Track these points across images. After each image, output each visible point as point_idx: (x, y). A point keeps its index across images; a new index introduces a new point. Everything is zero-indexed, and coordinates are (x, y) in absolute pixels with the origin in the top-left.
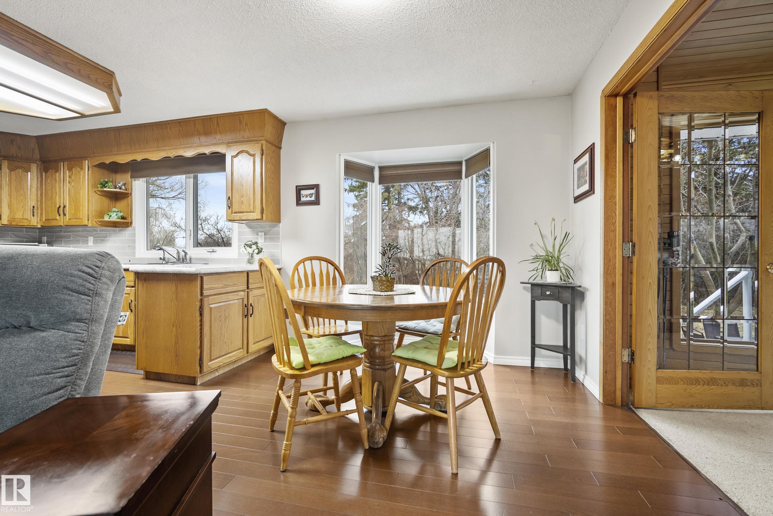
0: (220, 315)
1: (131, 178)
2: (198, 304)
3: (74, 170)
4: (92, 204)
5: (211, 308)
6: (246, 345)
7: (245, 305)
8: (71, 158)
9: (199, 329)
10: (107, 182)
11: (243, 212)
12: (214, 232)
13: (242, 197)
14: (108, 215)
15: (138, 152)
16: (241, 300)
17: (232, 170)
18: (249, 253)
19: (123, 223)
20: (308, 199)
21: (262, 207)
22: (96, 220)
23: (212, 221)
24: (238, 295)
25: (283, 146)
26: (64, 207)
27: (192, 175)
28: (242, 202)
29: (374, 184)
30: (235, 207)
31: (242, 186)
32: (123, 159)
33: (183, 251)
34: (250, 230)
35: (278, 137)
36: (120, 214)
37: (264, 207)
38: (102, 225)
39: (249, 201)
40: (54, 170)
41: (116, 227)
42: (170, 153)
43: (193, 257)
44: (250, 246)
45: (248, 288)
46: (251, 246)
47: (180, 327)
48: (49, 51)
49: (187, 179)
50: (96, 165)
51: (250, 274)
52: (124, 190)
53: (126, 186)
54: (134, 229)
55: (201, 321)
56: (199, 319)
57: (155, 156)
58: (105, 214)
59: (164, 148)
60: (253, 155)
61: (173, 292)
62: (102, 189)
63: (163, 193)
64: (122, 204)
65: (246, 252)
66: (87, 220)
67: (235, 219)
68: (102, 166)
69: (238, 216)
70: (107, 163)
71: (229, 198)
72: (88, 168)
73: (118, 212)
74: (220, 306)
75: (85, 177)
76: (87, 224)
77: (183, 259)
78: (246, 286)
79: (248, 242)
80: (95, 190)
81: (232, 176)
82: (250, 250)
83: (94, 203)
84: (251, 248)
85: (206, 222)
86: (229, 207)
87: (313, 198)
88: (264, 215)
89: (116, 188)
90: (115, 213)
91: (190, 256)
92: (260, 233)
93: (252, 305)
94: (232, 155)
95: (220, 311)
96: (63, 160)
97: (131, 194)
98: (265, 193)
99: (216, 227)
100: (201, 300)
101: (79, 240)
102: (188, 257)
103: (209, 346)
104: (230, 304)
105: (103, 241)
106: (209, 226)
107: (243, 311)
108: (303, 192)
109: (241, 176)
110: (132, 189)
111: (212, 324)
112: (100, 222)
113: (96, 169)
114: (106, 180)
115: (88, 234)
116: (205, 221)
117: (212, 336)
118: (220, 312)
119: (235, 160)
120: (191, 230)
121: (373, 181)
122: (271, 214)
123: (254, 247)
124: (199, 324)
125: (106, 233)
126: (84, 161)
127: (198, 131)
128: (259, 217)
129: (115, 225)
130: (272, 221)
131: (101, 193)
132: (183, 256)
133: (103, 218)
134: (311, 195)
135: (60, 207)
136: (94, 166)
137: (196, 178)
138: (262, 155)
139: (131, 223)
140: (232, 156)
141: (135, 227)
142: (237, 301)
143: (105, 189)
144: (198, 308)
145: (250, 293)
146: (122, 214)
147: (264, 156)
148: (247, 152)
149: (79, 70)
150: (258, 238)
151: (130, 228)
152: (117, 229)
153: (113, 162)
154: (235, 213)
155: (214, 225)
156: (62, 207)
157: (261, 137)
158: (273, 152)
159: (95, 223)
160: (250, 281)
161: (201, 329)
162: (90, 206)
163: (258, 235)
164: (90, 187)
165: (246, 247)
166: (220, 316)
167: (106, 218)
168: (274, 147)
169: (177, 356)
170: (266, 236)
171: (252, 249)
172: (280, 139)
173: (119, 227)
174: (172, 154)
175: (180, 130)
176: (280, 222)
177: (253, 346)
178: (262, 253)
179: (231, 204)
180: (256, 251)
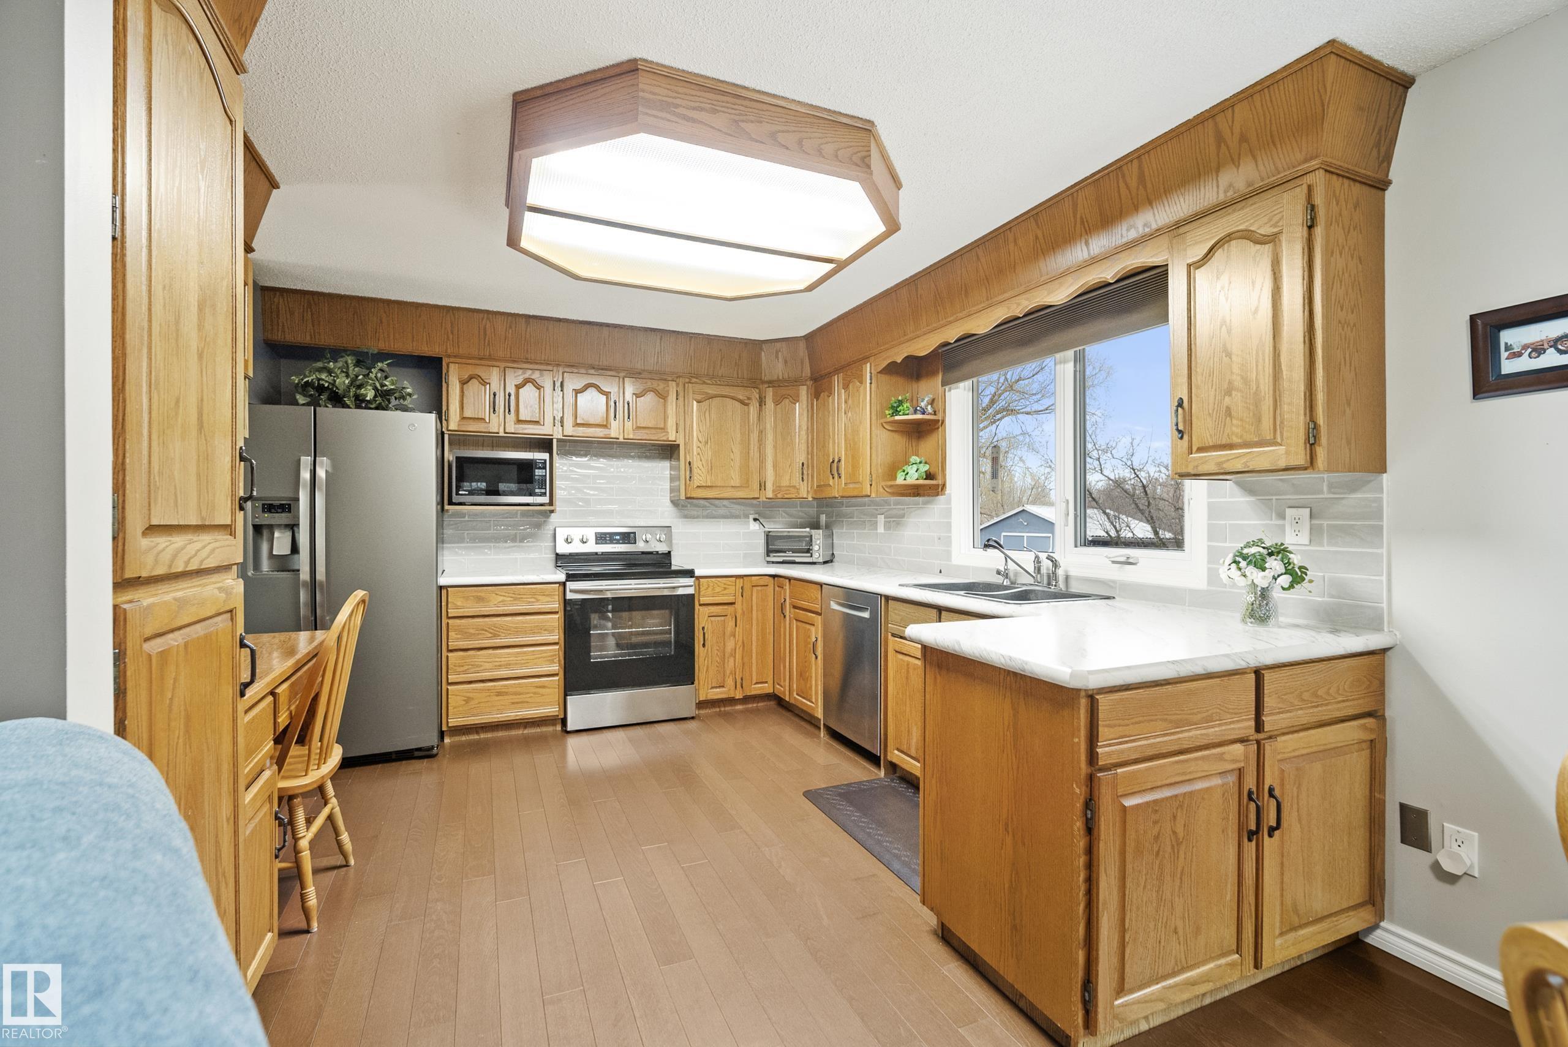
0: (1155, 831)
1: (942, 386)
2: (1079, 791)
3: (851, 386)
4: (877, 451)
5: (1124, 809)
6: (1252, 940)
7: (1250, 793)
8: (849, 365)
9: (1082, 878)
10: (901, 403)
11: (1230, 446)
12: (1127, 474)
13: (1228, 393)
14: (904, 471)
15: (950, 323)
16: (1232, 779)
17: (1189, 310)
18: (1254, 585)
19: (930, 487)
20: (1551, 359)
21: (1312, 419)
22: (883, 484)
23: (1121, 452)
24: (1221, 758)
25: (1396, 172)
26: (839, 461)
27: (1070, 353)
28: (1229, 410)
30: (1203, 430)
31: (1229, 355)
32: (923, 347)
33: (1049, 558)
34: (1252, 499)
35: (1378, 145)
36: (924, 468)
37: (1321, 420)
38: (893, 494)
39: (1257, 403)
40: (826, 393)
41: (918, 495)
42: (1015, 306)
43: (1073, 573)
44: (1259, 564)
45: (1259, 727)
46: (1264, 560)
47: (1024, 844)
48: (742, 118)
49: (1058, 367)
50: (883, 369)
51: (1268, 676)
52: (930, 414)
53: (935, 404)
54: (949, 501)
55: (1090, 851)
56: (1081, 844)
57: (982, 324)
58: (899, 469)
59: (1001, 298)
60: (1272, 239)
61: (1006, 723)
62: (892, 419)
63: (1028, 403)
64: (927, 445)
65: (1242, 582)
66: (869, 486)
67: (1203, 469)
68: (892, 369)
69: (1211, 460)
70: (899, 361)
71: (1180, 404)
72: (871, 379)
73: (920, 463)
74: (1155, 802)
75: (866, 399)
76: (869, 494)
77: (1049, 576)
78: (1252, 723)
79: (1248, 546)
80: (883, 421)
81: (1189, 329)
82: (1260, 578)
83: (879, 449)
84: (1264, 569)
85: (1109, 455)
86: (1180, 431)
88: (1320, 451)
89: (915, 412)
90: (915, 467)
91: (1066, 571)
92: (1289, 512)
93: (1277, 793)
94: (1190, 261)
95: (1154, 817)
96: (837, 371)
97: (943, 422)
98: (1326, 369)
99: (1129, 463)
100: (1091, 778)
101: (864, 522)
102: (1060, 572)
103: (1115, 944)
104: (1191, 794)
105: (898, 524)
106: (1114, 462)
107: (1242, 814)
108: (1502, 338)
109: (1223, 323)
110: (944, 411)
111: (1129, 867)
112: (891, 486)
113: (884, 378)
114: (900, 398)
115: (877, 510)
116: (1105, 451)
117: (1128, 907)
118: (1155, 822)
119: (1200, 275)
120: (1067, 501)
122: (1349, 443)
123: (1275, 565)
124: (1082, 861)
125: (903, 509)
126: (864, 366)
127: (1082, 222)
128: (1301, 459)
129: (915, 491)
130: (1352, 469)
131: (892, 426)
132: (1048, 569)
133: (895, 479)
134: (1563, 343)
135: (833, 462)
136: (880, 372)
137: (1080, 359)
138: (1310, 227)
139: (944, 485)
140: (1189, 266)
141: (950, 495)
142: (1217, 781)
143: (897, 418)
144: (1079, 805)
145: (1268, 747)
146: (927, 467)
147: (1319, 231)
148: (1248, 236)
149: (800, 143)
150: (1282, 529)
151: (941, 498)
152: (920, 499)
153: (907, 357)
154: (1200, 450)
155: (1124, 459)
156: (836, 460)
157: (1306, 161)
158: (1356, 206)
159: (881, 490)
160: (1269, 702)
161: (1091, 882)
162: (874, 456)
163: (1282, 516)
164: (874, 418)
165: (1243, 564)
166: (1157, 838)
167: (900, 480)
168: (1357, 189)
169: (1014, 928)
170: (1315, 522)
171: (1269, 574)
172: (1383, 150)
173: (924, 496)
174: (1020, 306)
175: (1037, 238)
176: (1383, 469)
177: (1278, 942)
178: (1305, 584)
179: (1189, 422)
180: (1285, 580)
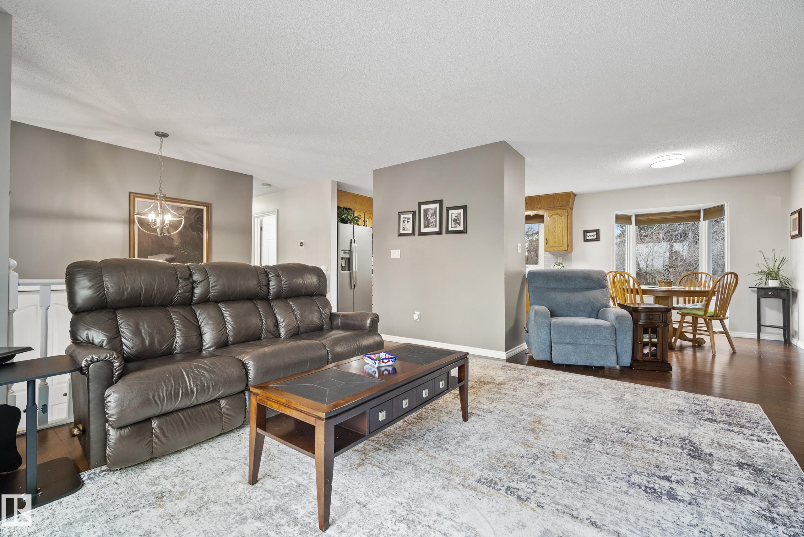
11: (555, 247)
13: (555, 238)
20: (592, 238)
21: (568, 244)
28: (555, 241)
29: (631, 226)
39: (560, 240)
87: (595, 237)
88: (569, 248)
92: (559, 258)
94: (547, 215)
108: (588, 234)
121: (631, 224)
134: (593, 236)
154: (550, 247)
163: (557, 258)
170: (563, 259)
176: (572, 251)
179: (548, 242)
